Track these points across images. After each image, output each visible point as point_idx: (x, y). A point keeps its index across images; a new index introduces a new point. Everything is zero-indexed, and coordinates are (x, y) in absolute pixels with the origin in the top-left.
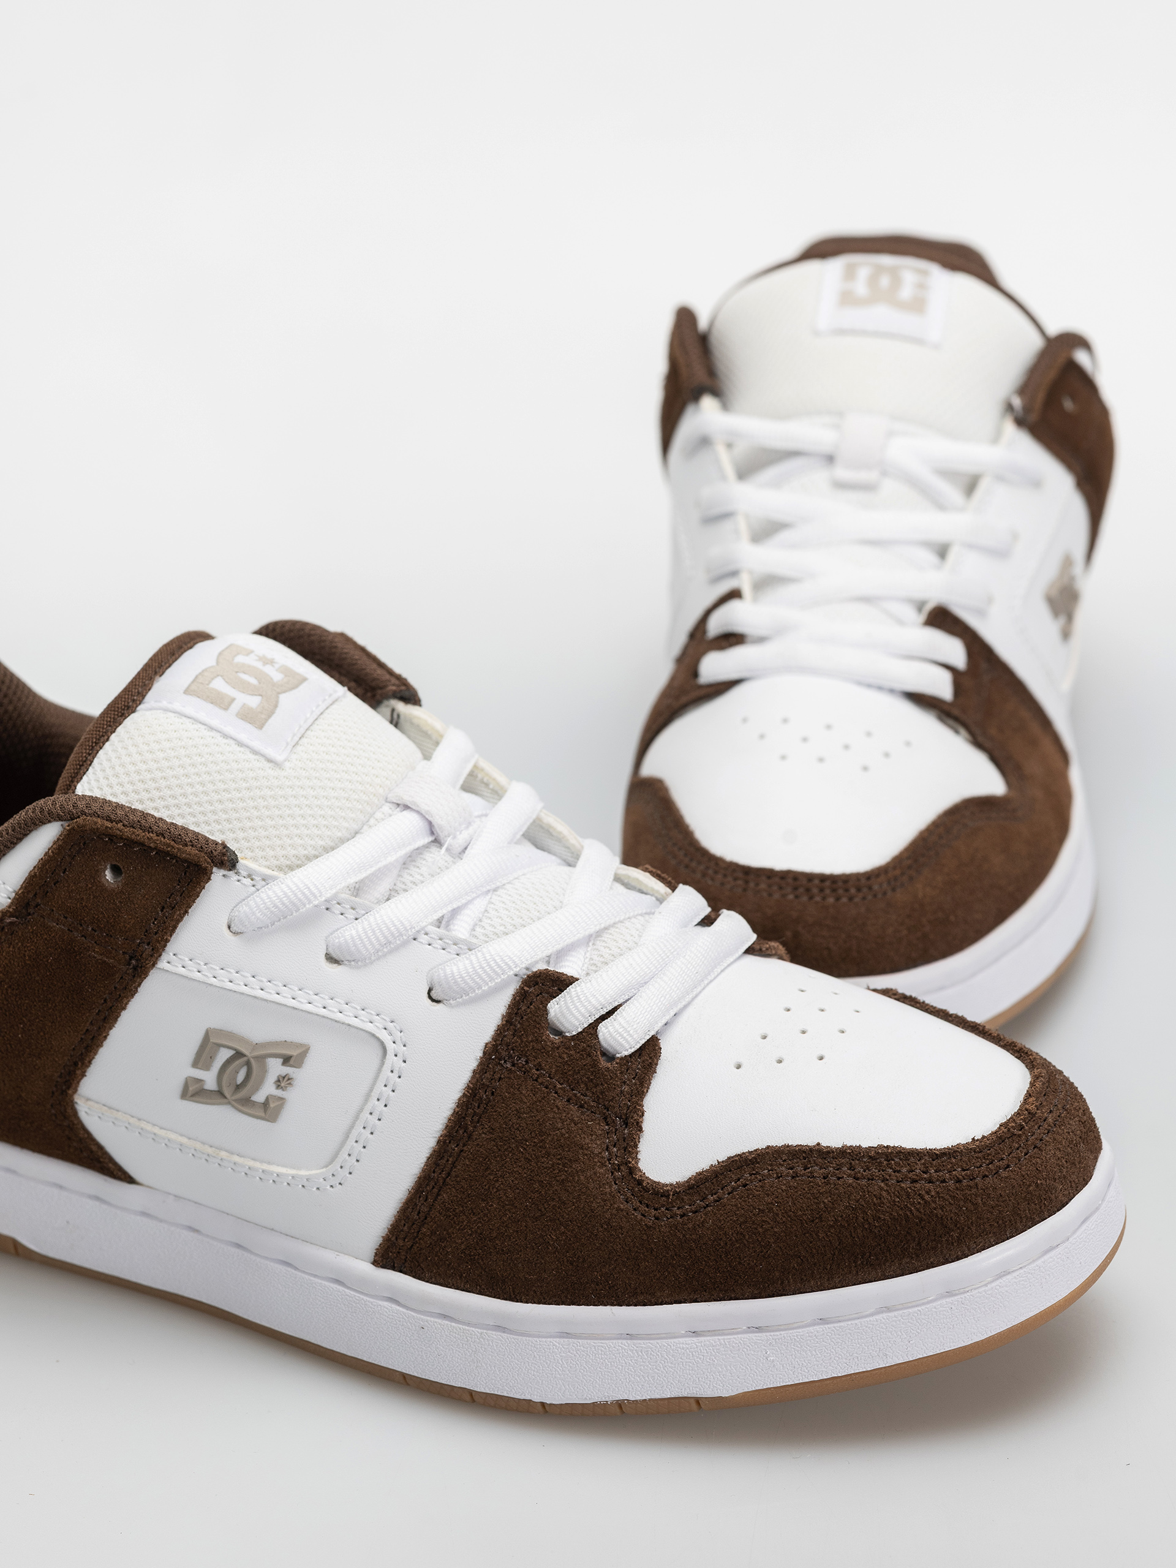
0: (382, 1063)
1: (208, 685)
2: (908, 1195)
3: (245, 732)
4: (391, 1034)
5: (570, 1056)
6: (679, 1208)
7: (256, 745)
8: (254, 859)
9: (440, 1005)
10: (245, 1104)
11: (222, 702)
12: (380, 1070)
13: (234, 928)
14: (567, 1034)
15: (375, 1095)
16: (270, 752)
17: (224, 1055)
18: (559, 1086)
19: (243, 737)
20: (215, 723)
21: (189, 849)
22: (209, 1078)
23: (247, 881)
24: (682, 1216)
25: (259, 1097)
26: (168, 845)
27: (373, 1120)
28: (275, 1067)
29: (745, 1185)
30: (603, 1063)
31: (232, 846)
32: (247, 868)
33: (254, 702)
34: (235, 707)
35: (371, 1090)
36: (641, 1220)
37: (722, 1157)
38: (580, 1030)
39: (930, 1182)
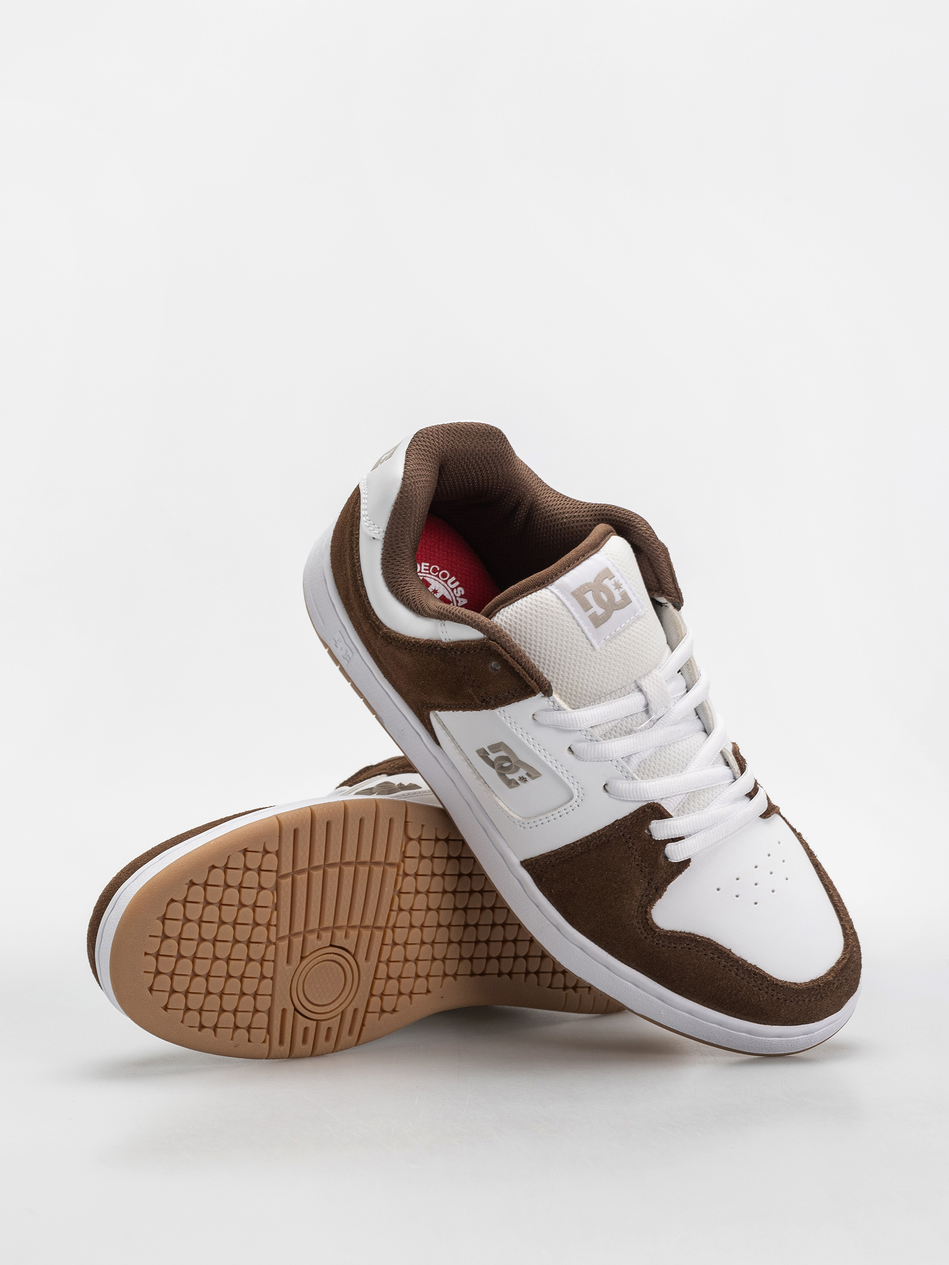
0: (569, 801)
1: (584, 594)
2: (754, 994)
3: (588, 626)
4: (578, 793)
5: (649, 847)
6: (657, 940)
7: (590, 635)
8: (560, 695)
9: (606, 794)
10: (502, 775)
11: (586, 606)
12: (566, 803)
13: (535, 717)
14: (653, 837)
15: (559, 810)
16: (594, 642)
17: (502, 753)
18: (637, 857)
19: (585, 628)
20: (577, 616)
21: (533, 681)
22: (493, 756)
23: (551, 704)
24: (657, 944)
25: (510, 776)
26: (525, 675)
27: (552, 818)
28: (522, 772)
29: (690, 949)
30: (662, 859)
31: (553, 685)
32: (554, 698)
33: (600, 611)
34: (591, 612)
35: (559, 807)
36: (639, 934)
37: (687, 931)
38: (659, 839)
39: (767, 993)
